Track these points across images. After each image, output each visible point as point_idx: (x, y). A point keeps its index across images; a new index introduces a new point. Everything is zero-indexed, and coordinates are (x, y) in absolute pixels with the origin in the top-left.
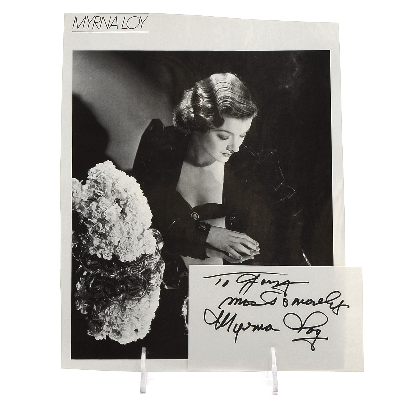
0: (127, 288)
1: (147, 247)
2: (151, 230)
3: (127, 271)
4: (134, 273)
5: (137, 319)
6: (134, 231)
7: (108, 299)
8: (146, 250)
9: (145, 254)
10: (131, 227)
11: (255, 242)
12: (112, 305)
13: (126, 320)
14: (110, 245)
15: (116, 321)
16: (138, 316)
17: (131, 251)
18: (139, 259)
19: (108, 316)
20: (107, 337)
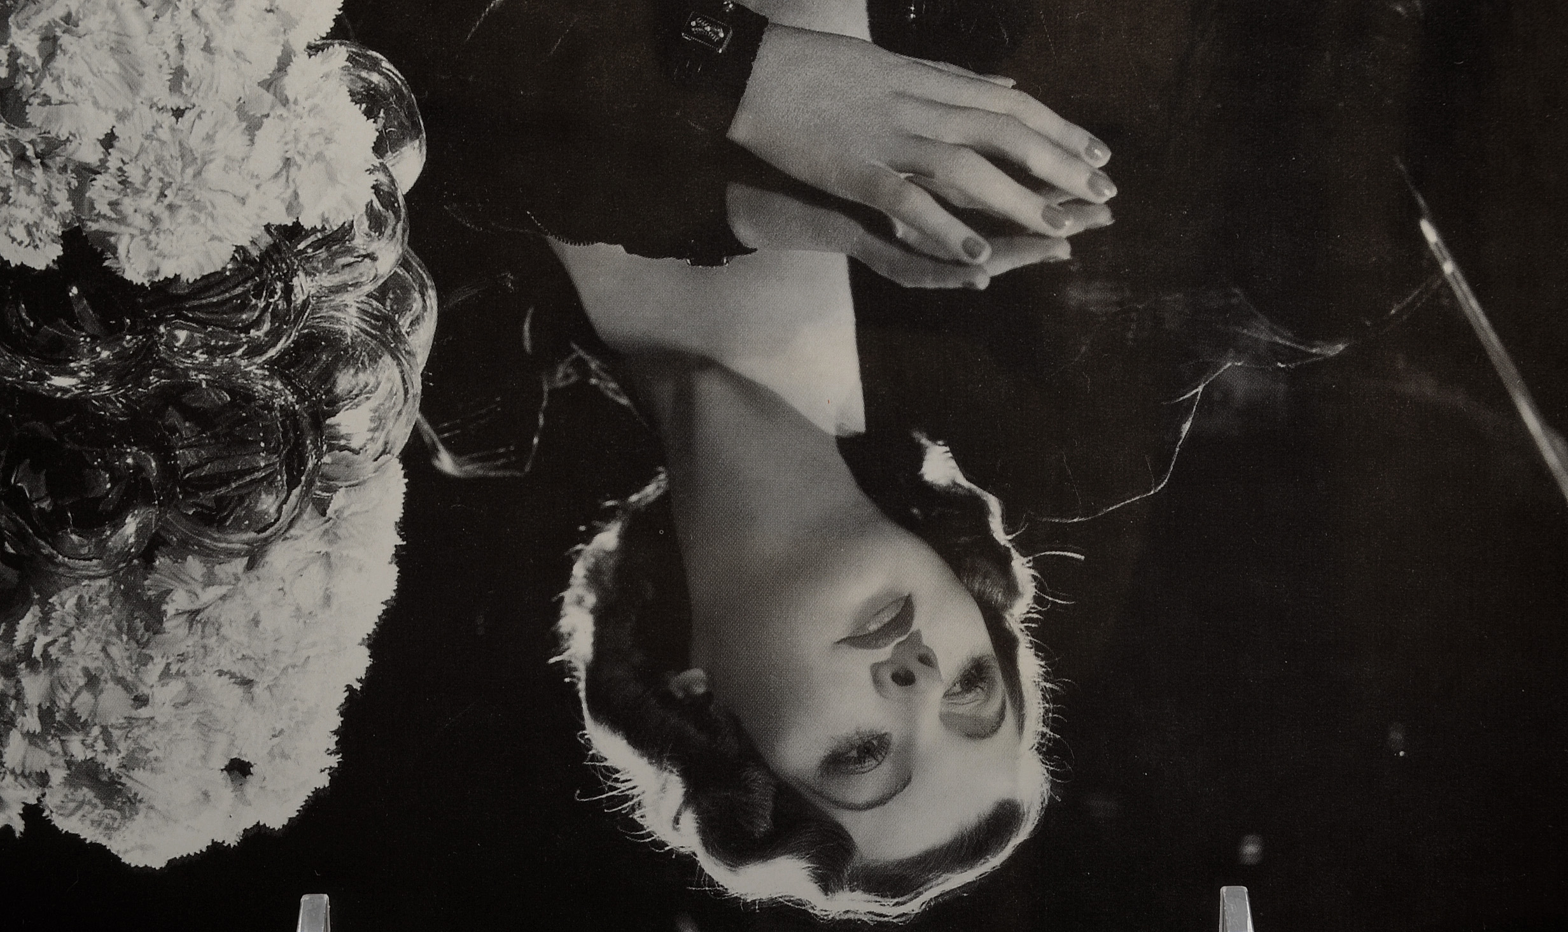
0: (169, 471)
1: (307, 178)
2: (340, 53)
3: (170, 347)
4: (217, 363)
5: (239, 691)
6: (212, 62)
7: (38, 548)
8: (301, 200)
9: (297, 225)
10: (194, 35)
11: (1079, 137)
12: (65, 594)
13: (164, 695)
14: (46, 161)
15: (96, 705)
16: (251, 664)
17: (197, 205)
18: (252, 262)
19: (33, 665)
20: (32, 813)
